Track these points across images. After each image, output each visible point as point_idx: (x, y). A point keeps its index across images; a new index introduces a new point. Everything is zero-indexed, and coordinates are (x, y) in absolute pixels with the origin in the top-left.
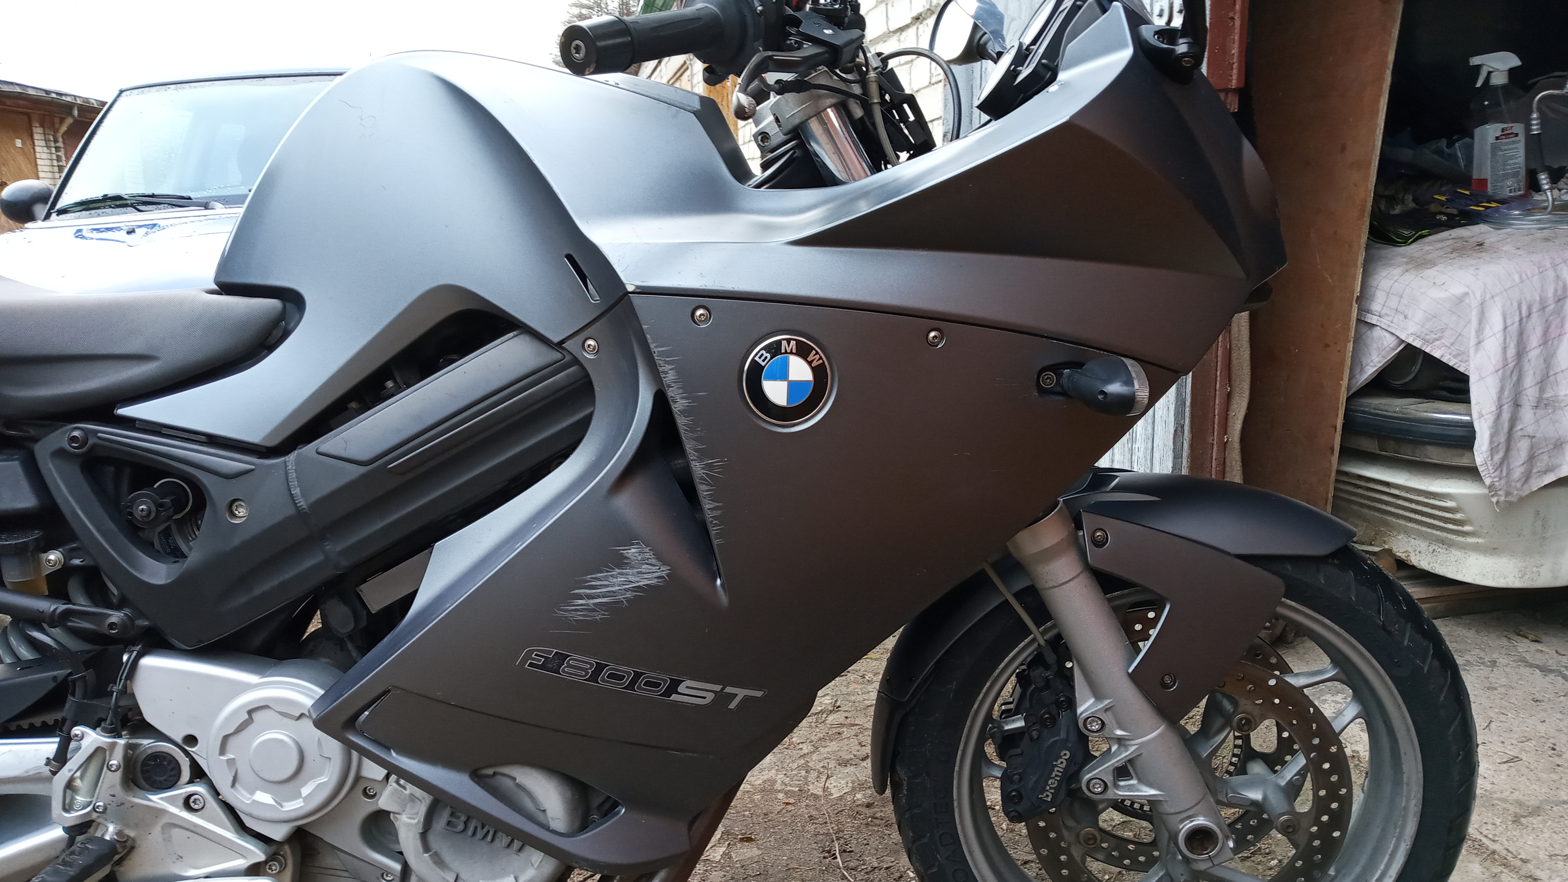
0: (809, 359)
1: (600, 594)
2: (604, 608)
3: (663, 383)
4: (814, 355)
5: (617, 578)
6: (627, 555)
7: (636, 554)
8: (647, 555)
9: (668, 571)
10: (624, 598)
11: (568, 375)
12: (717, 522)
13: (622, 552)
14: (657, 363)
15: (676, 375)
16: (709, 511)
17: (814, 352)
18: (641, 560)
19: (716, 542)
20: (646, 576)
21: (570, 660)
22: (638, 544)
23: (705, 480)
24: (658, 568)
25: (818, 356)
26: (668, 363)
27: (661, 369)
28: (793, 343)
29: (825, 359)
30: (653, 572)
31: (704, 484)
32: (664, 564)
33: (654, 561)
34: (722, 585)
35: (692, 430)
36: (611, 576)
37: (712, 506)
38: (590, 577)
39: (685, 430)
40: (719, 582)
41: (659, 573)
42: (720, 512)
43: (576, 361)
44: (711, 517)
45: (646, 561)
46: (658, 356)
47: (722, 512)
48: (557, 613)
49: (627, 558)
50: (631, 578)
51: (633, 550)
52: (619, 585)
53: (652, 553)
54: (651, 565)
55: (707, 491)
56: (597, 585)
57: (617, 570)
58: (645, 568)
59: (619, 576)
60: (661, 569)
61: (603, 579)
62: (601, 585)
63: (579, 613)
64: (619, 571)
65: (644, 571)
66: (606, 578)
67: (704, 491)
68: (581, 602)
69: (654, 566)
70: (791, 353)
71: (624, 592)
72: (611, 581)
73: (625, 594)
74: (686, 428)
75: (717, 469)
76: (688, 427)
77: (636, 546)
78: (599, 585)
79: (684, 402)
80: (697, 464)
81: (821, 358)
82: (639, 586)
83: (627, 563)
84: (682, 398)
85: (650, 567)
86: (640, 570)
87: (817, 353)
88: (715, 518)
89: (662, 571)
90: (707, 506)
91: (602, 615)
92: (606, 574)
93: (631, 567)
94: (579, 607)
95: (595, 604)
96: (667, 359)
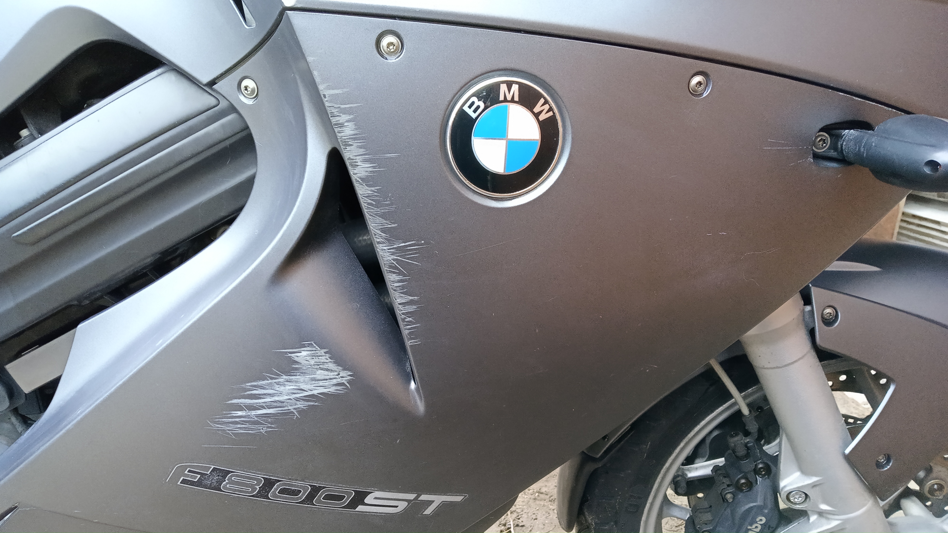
0: (537, 110)
1: (264, 405)
2: (270, 420)
3: (337, 139)
4: (543, 105)
5: (284, 385)
6: (296, 359)
7: (308, 358)
8: (323, 359)
9: (349, 378)
10: (295, 409)
11: (223, 126)
12: (410, 319)
13: (290, 355)
14: (329, 112)
15: (356, 129)
16: (400, 306)
17: (542, 101)
18: (314, 365)
19: (408, 343)
20: (321, 383)
21: (232, 476)
22: (310, 345)
23: (396, 268)
24: (336, 373)
25: (547, 107)
26: (344, 112)
27: (334, 120)
28: (515, 88)
29: (556, 110)
30: (331, 379)
31: (394, 273)
32: (345, 369)
33: (332, 366)
34: (417, 389)
35: (378, 204)
36: (278, 384)
37: (404, 301)
38: (249, 384)
39: (369, 204)
40: (413, 385)
41: (339, 380)
42: (415, 307)
43: (232, 109)
44: (403, 314)
45: (321, 366)
46: (330, 101)
47: (418, 308)
48: (211, 426)
49: (297, 362)
50: (303, 386)
51: (304, 353)
52: (288, 394)
53: (328, 356)
54: (327, 370)
55: (399, 281)
56: (259, 395)
57: (285, 377)
58: (320, 374)
59: (286, 383)
60: (340, 375)
61: (267, 387)
62: (265, 394)
63: (239, 426)
64: (287, 377)
65: (319, 377)
66: (270, 385)
67: (394, 282)
68: (240, 413)
69: (332, 371)
70: (512, 101)
71: (294, 401)
72: (278, 389)
73: (296, 404)
74: (370, 201)
75: (411, 254)
76: (372, 200)
77: (308, 349)
78: (263, 394)
79: (367, 166)
80: (385, 248)
81: (551, 109)
82: (313, 396)
83: (296, 369)
84: (365, 161)
85: (326, 373)
86: (313, 376)
87: (546, 102)
88: (408, 314)
89: (342, 377)
90: (399, 301)
91: (268, 427)
92: (270, 381)
93: (302, 373)
94: (237, 420)
95: (258, 416)
96: (342, 106)
